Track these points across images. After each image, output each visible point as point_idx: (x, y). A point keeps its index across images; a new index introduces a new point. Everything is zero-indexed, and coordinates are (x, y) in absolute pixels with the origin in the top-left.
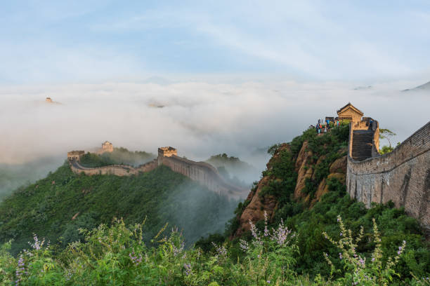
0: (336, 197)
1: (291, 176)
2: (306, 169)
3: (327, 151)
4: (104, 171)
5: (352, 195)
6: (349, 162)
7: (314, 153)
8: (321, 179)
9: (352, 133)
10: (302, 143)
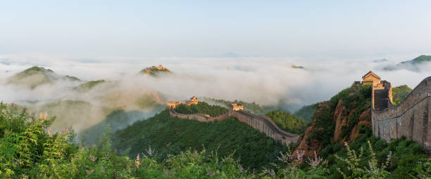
0: (365, 138)
1: (330, 125)
2: (342, 120)
3: (357, 105)
4: (191, 117)
5: (377, 135)
6: (373, 113)
7: (347, 107)
8: (354, 126)
9: (373, 92)
10: (338, 101)
